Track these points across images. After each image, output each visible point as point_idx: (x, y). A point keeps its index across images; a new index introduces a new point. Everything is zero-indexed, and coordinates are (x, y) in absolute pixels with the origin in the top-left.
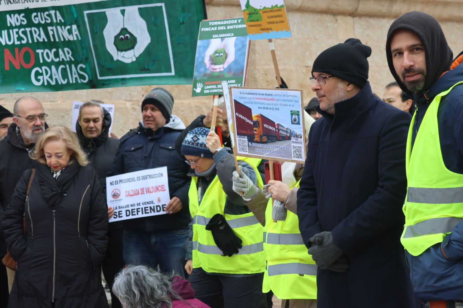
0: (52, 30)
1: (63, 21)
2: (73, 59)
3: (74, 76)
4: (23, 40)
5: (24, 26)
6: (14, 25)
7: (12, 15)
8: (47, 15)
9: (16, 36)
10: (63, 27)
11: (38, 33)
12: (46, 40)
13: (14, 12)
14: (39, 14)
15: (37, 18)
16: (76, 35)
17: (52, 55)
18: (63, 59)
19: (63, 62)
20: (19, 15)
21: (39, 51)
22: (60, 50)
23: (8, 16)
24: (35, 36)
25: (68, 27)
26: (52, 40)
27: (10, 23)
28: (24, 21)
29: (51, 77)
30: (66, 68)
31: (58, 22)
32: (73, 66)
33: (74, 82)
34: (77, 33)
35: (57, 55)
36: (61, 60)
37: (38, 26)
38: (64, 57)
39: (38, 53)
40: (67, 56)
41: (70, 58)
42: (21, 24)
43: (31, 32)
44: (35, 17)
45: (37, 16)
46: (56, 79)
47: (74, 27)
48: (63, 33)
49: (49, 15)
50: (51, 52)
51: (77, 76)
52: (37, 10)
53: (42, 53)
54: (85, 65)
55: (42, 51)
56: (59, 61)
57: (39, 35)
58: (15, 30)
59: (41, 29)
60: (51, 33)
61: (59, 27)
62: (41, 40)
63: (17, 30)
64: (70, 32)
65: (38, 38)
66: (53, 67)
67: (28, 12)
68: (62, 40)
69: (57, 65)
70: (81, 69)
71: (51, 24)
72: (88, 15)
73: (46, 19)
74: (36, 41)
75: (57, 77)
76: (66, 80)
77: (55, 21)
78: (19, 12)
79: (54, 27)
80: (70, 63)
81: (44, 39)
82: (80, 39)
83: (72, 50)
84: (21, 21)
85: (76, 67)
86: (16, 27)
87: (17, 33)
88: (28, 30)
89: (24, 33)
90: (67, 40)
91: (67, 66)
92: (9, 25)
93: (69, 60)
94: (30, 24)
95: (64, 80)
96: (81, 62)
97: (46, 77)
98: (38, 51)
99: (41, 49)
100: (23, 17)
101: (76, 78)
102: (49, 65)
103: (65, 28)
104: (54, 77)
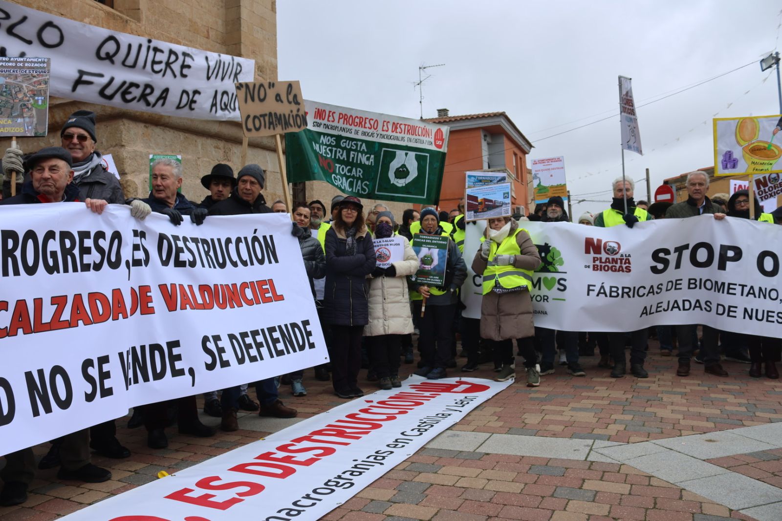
0: (354, 155)
1: (366, 150)
2: (361, 177)
3: (358, 188)
4: (328, 154)
5: (332, 146)
6: (325, 143)
7: (326, 137)
8: (354, 144)
9: (324, 151)
10: (364, 155)
11: (341, 153)
12: (346, 159)
13: (328, 135)
14: (348, 141)
15: (345, 144)
16: (372, 162)
17: (346, 170)
18: (354, 175)
19: (353, 177)
20: (331, 138)
21: (338, 165)
22: (354, 170)
23: (322, 137)
24: (338, 154)
25: (368, 155)
26: (351, 160)
27: (322, 141)
28: (333, 143)
29: (342, 183)
30: (354, 181)
31: (361, 150)
32: (359, 182)
33: (356, 192)
34: (373, 160)
35: (350, 171)
36: (352, 175)
37: (344, 149)
38: (355, 174)
39: (336, 166)
40: (358, 173)
41: (359, 175)
42: (330, 144)
43: (336, 151)
44: (344, 142)
45: (346, 142)
46: (345, 186)
47: (372, 156)
48: (364, 159)
49: (356, 145)
50: (346, 168)
51: (360, 188)
52: (347, 138)
53: (339, 167)
54: (369, 182)
55: (340, 165)
56: (350, 175)
57: (342, 155)
58: (324, 147)
59: (345, 151)
60: (352, 156)
61: (360, 154)
62: (342, 158)
63: (326, 147)
64: (368, 159)
65: (340, 156)
66: (344, 178)
67: (339, 138)
68: (359, 162)
69: (347, 178)
70: (366, 185)
71: (355, 150)
72: (384, 151)
73: (352, 146)
74: (337, 158)
75: (346, 185)
76: (351, 189)
77: (359, 149)
78: (332, 136)
79: (356, 153)
80: (358, 179)
81: (344, 158)
82: (373, 165)
83: (363, 171)
84: (331, 142)
85: (362, 183)
86: (326, 145)
87: (326, 149)
88: (334, 149)
89: (331, 151)
90: (363, 163)
91: (355, 180)
92: (321, 142)
93: (358, 176)
94: (338, 146)
95: (350, 189)
96: (367, 180)
97: (339, 183)
98: (336, 165)
99: (339, 164)
100: (334, 140)
101: (358, 190)
102: (342, 176)
103: (365, 155)
104: (344, 185)
